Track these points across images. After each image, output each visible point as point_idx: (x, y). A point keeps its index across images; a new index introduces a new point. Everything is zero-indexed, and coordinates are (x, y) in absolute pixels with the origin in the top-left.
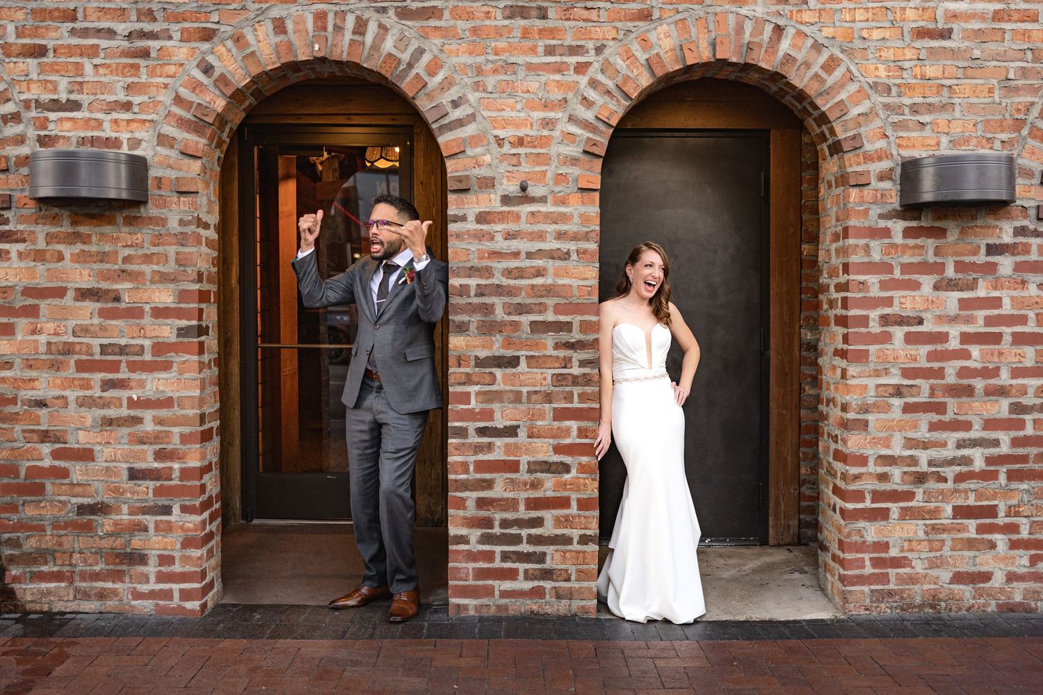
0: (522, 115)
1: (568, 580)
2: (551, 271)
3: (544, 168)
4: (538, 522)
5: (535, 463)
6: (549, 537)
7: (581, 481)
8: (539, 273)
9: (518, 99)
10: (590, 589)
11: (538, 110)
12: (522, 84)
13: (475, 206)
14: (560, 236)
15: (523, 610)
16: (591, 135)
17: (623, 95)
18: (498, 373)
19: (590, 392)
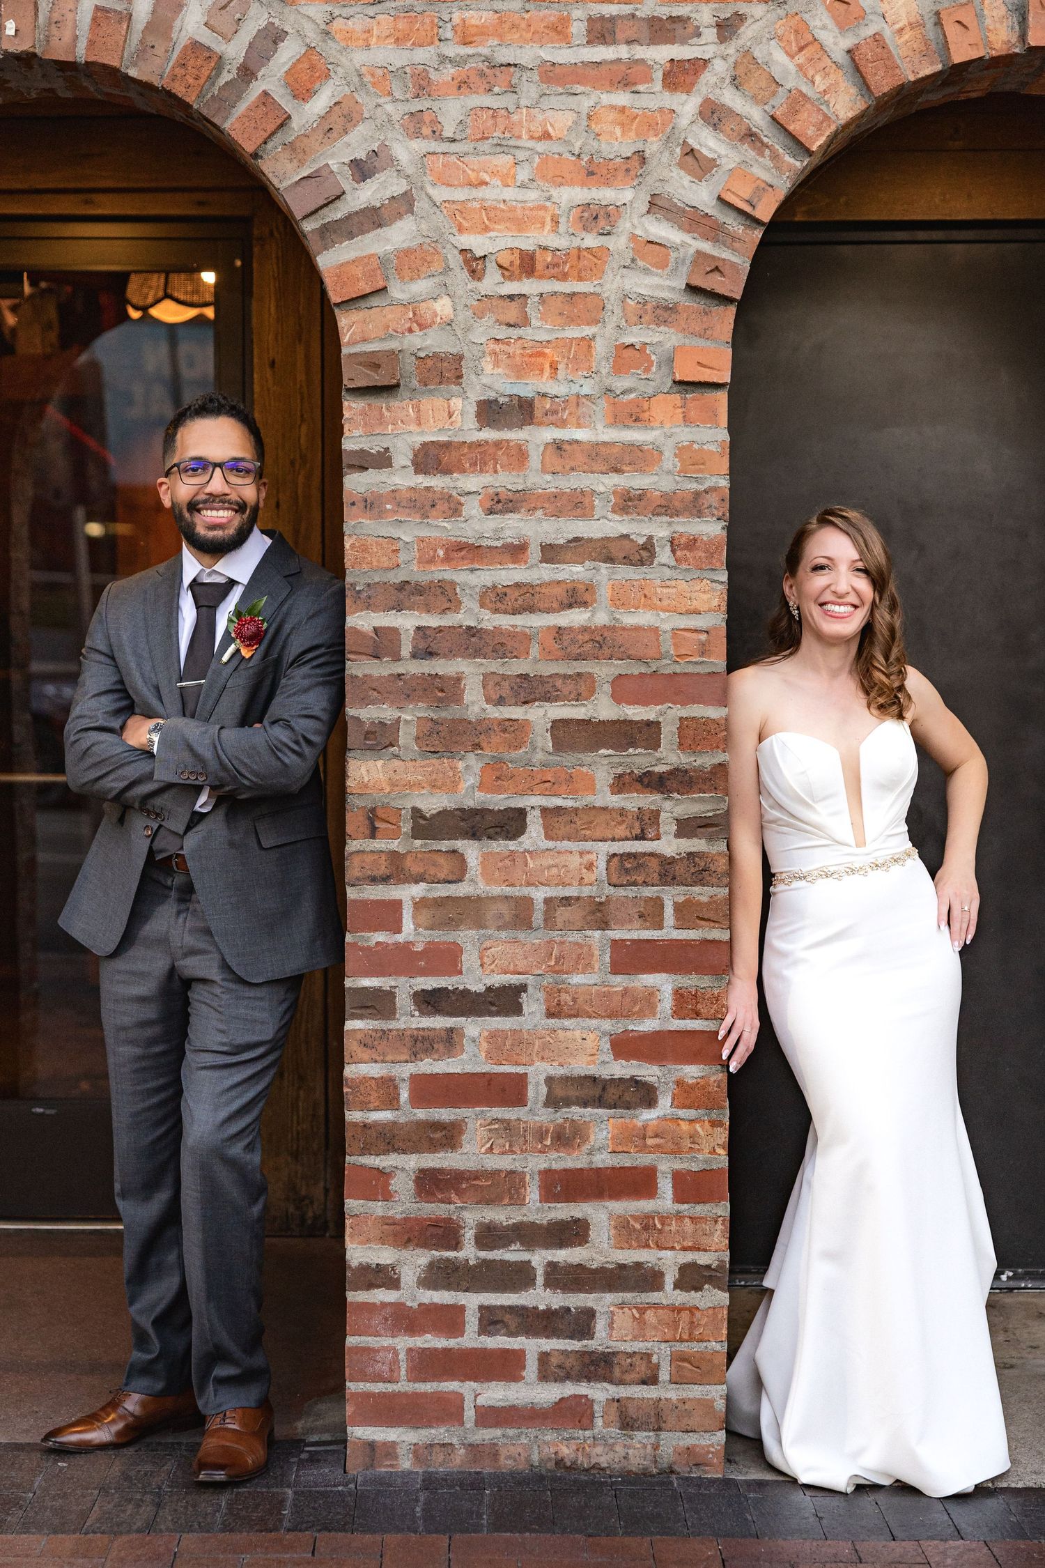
0: (532, 196)
1: (651, 1380)
2: (604, 593)
3: (588, 331)
4: (574, 1232)
5: (566, 1080)
6: (602, 1270)
7: (685, 1126)
8: (576, 597)
9: (521, 155)
10: (707, 1405)
11: (571, 183)
12: (531, 118)
13: (413, 427)
14: (628, 503)
15: (535, 1458)
16: (706, 247)
17: (788, 142)
18: (472, 851)
19: (704, 899)
